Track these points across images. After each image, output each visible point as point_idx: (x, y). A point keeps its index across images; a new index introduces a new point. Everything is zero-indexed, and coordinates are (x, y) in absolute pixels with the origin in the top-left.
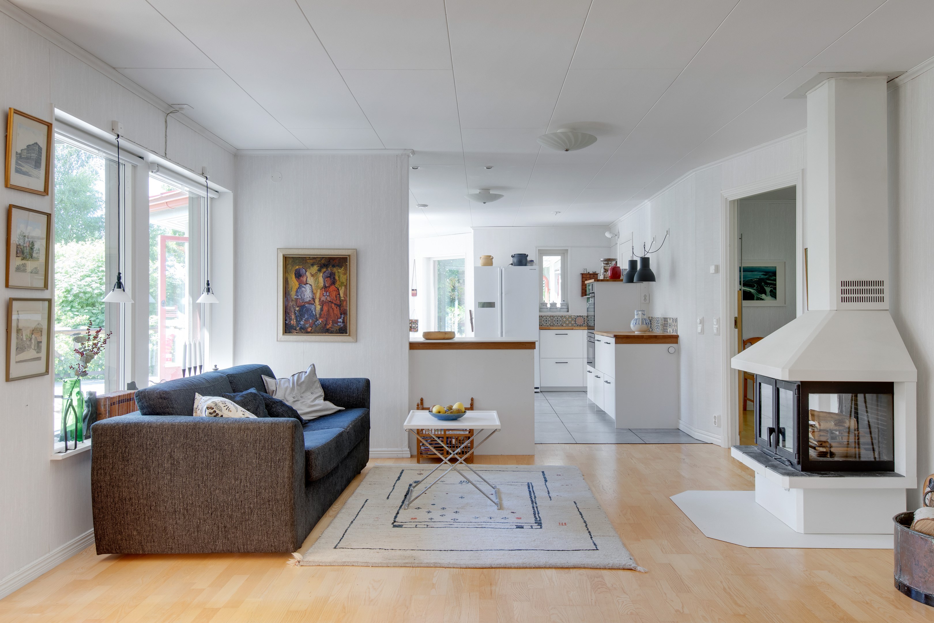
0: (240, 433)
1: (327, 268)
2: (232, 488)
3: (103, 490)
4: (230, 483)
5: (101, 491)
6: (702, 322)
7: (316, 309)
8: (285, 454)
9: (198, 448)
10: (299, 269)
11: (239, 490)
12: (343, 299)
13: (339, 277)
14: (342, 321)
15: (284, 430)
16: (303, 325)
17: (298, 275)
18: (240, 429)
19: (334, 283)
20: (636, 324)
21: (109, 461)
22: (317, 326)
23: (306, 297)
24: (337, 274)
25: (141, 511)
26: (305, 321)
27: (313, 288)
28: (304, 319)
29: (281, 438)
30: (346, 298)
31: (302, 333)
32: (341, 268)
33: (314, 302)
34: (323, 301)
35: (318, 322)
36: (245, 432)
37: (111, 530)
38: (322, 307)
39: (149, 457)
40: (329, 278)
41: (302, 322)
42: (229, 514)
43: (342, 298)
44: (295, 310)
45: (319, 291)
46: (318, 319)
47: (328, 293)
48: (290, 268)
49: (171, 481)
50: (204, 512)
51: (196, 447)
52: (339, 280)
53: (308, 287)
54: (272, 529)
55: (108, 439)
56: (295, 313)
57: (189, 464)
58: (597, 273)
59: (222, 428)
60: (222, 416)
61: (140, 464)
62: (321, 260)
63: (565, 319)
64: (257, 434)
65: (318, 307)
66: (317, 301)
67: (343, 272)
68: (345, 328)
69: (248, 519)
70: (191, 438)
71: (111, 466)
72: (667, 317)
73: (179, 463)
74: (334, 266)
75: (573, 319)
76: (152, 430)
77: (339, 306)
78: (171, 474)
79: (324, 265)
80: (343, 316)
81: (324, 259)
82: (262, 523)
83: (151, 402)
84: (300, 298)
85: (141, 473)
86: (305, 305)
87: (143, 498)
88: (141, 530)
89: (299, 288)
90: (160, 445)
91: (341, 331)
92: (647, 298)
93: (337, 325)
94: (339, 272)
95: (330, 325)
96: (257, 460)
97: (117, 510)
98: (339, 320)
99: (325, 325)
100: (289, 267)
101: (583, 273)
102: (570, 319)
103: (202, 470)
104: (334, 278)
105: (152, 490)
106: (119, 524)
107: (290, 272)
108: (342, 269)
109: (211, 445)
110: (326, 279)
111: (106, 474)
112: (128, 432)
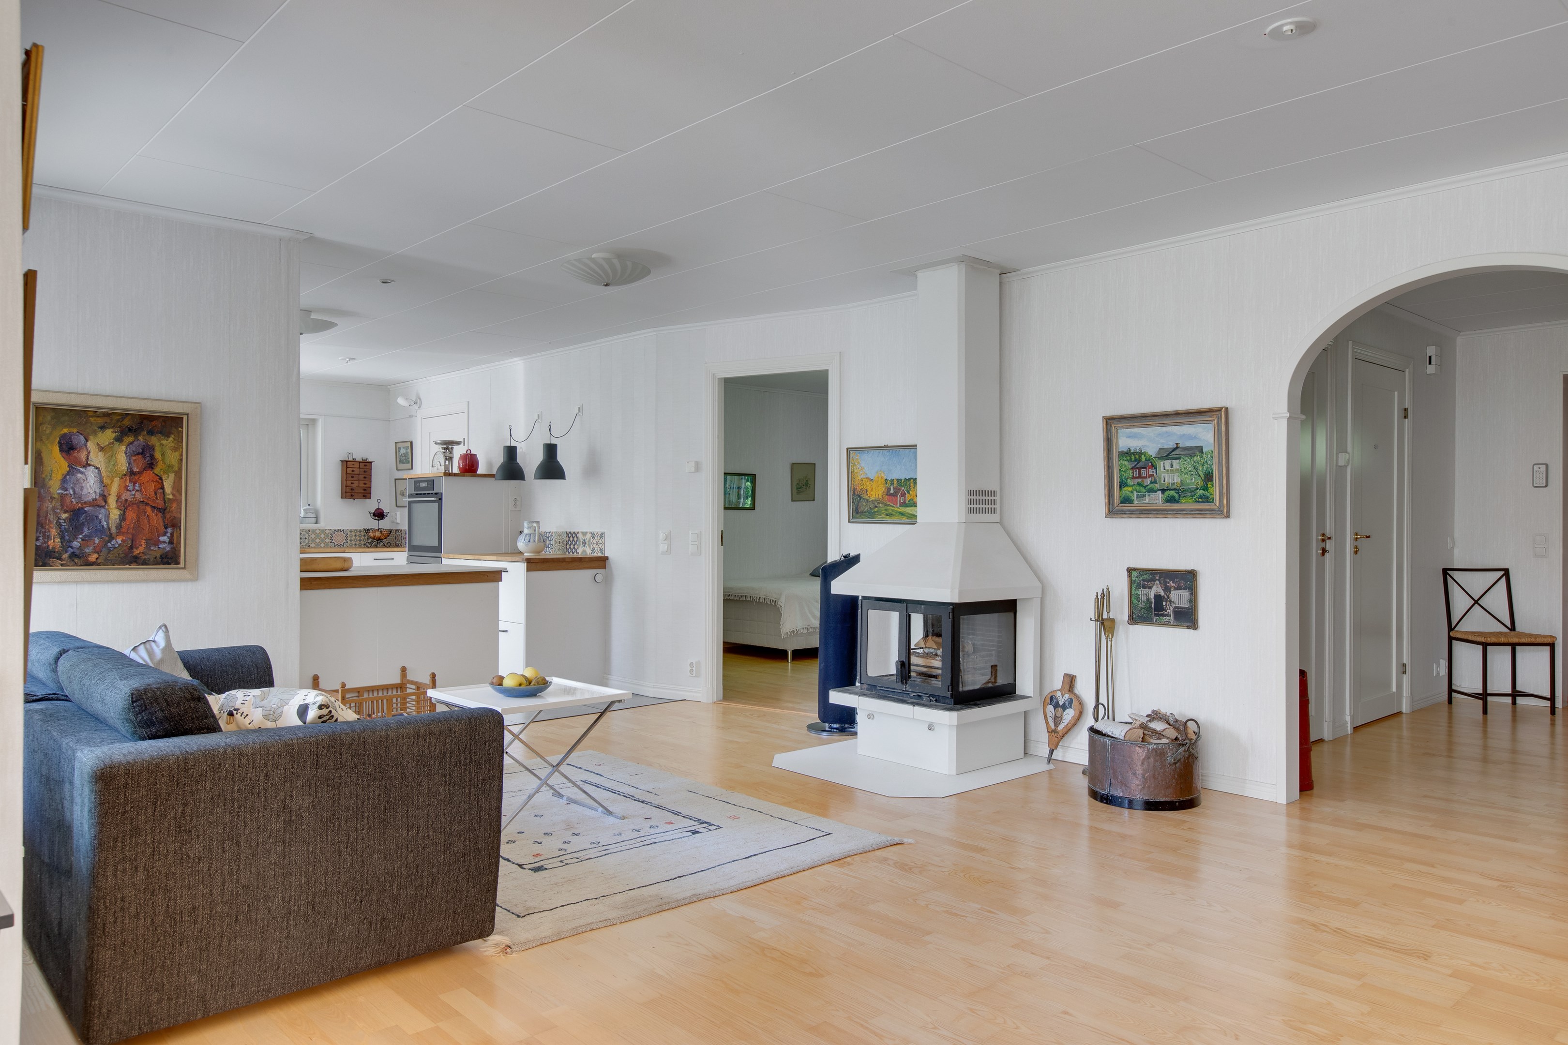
0: (417, 744)
1: (136, 436)
2: (402, 845)
3: (129, 903)
4: (399, 837)
5: (122, 909)
6: (668, 537)
7: (109, 517)
8: (494, 768)
9: (339, 781)
10: (71, 434)
11: (414, 846)
12: (171, 497)
13: (163, 455)
14: (167, 540)
15: (491, 727)
16: (78, 548)
17: (68, 447)
18: (417, 736)
19: (151, 465)
20: (529, 541)
21: (145, 841)
22: (110, 551)
23: (85, 492)
24: (157, 448)
25: (214, 930)
26: (83, 540)
27: (104, 474)
28: (80, 536)
29: (486, 741)
30: (177, 495)
31: (76, 564)
32: (169, 437)
33: (106, 502)
34: (126, 500)
35: (113, 542)
36: (425, 740)
37: (138, 987)
38: (124, 513)
39: (238, 816)
40: (140, 456)
41: (75, 543)
42: (393, 893)
43: (169, 495)
44: (59, 519)
45: (117, 480)
46: (114, 535)
47: (137, 485)
48: (48, 432)
49: (285, 855)
50: (346, 901)
51: (336, 780)
52: (163, 460)
53: (91, 473)
54: (463, 903)
55: (143, 792)
56: (59, 525)
57: (321, 815)
58: (370, 460)
59: (384, 739)
60: (336, 720)
61: (217, 832)
62: (123, 419)
63: (313, 536)
64: (447, 740)
65: (115, 514)
66: (112, 501)
67: (173, 445)
68: (175, 554)
69: (426, 896)
70: (326, 766)
71: (149, 851)
72: (576, 531)
73: (302, 816)
74: (151, 433)
75: (327, 536)
76: (244, 761)
77: (163, 511)
78: (284, 842)
79: (130, 430)
80: (169, 530)
81: (129, 417)
82: (450, 897)
83: (173, 710)
84: (72, 493)
85: (220, 851)
86: (82, 508)
87: (222, 902)
88: (207, 970)
89: (68, 473)
90: (261, 788)
91: (166, 560)
92: (518, 503)
93: (156, 549)
94: (163, 446)
95: (141, 549)
96: (447, 786)
97: (159, 939)
98: (162, 539)
99: (131, 548)
100: (47, 429)
101: (347, 459)
102: (323, 536)
103: (346, 822)
104: (152, 457)
105: (243, 881)
106: (158, 970)
107: (48, 439)
108: (171, 439)
109: (364, 772)
110: (134, 458)
111: (136, 868)
112: (191, 771)
